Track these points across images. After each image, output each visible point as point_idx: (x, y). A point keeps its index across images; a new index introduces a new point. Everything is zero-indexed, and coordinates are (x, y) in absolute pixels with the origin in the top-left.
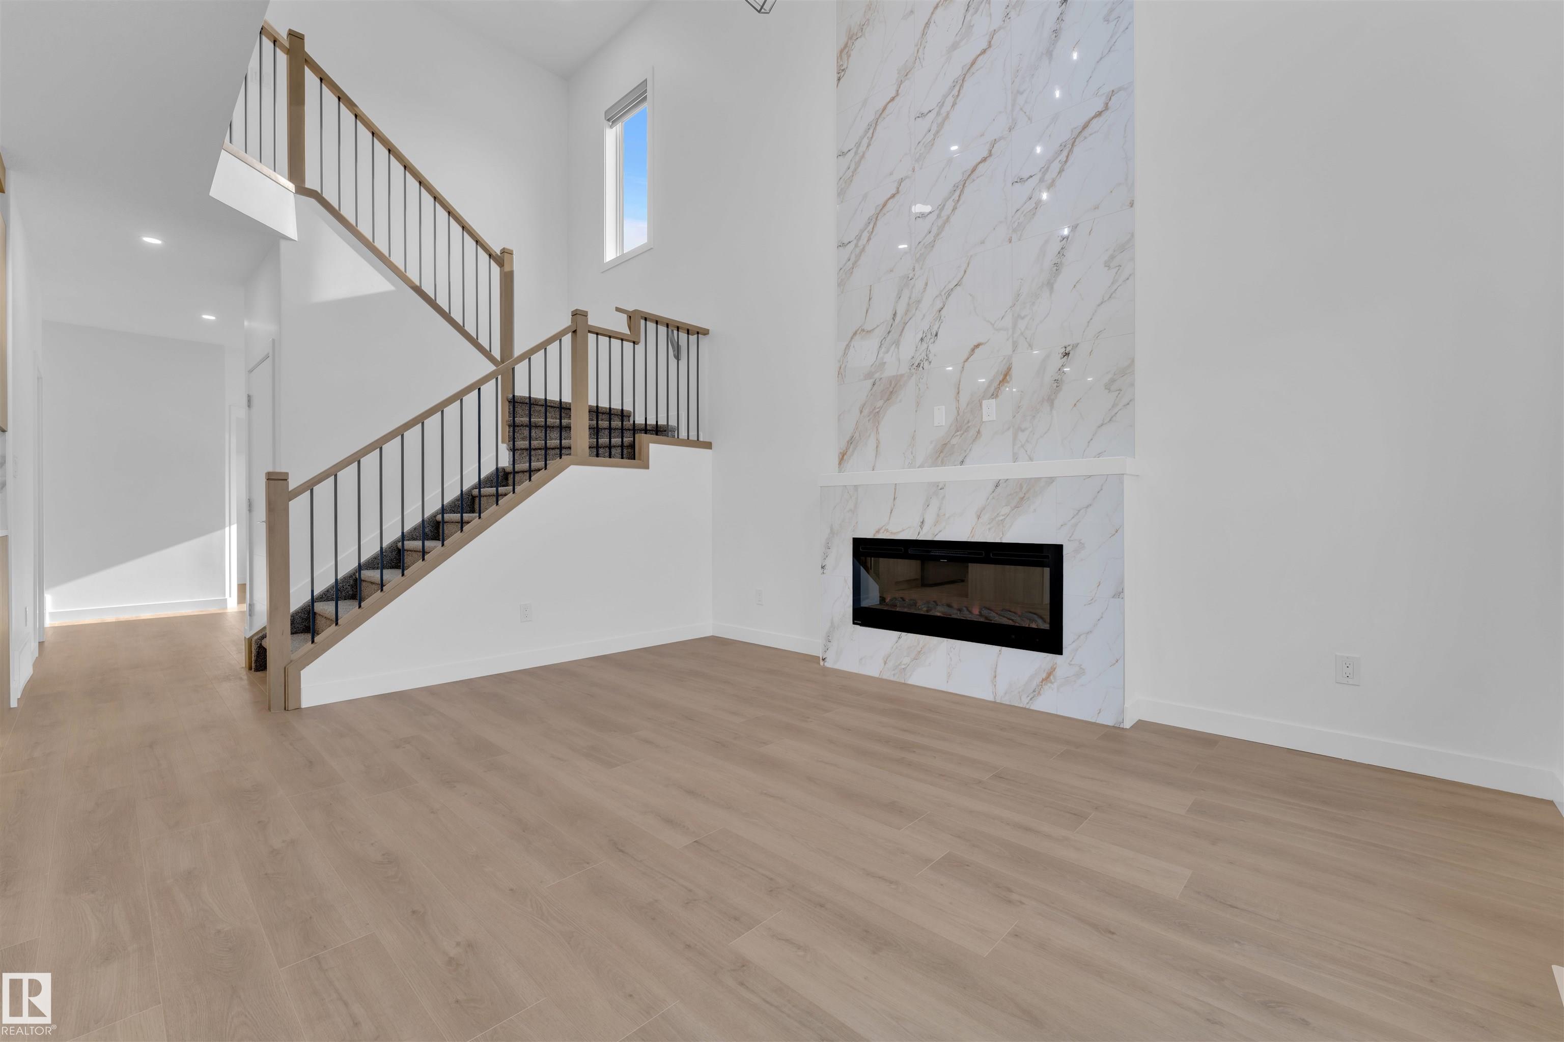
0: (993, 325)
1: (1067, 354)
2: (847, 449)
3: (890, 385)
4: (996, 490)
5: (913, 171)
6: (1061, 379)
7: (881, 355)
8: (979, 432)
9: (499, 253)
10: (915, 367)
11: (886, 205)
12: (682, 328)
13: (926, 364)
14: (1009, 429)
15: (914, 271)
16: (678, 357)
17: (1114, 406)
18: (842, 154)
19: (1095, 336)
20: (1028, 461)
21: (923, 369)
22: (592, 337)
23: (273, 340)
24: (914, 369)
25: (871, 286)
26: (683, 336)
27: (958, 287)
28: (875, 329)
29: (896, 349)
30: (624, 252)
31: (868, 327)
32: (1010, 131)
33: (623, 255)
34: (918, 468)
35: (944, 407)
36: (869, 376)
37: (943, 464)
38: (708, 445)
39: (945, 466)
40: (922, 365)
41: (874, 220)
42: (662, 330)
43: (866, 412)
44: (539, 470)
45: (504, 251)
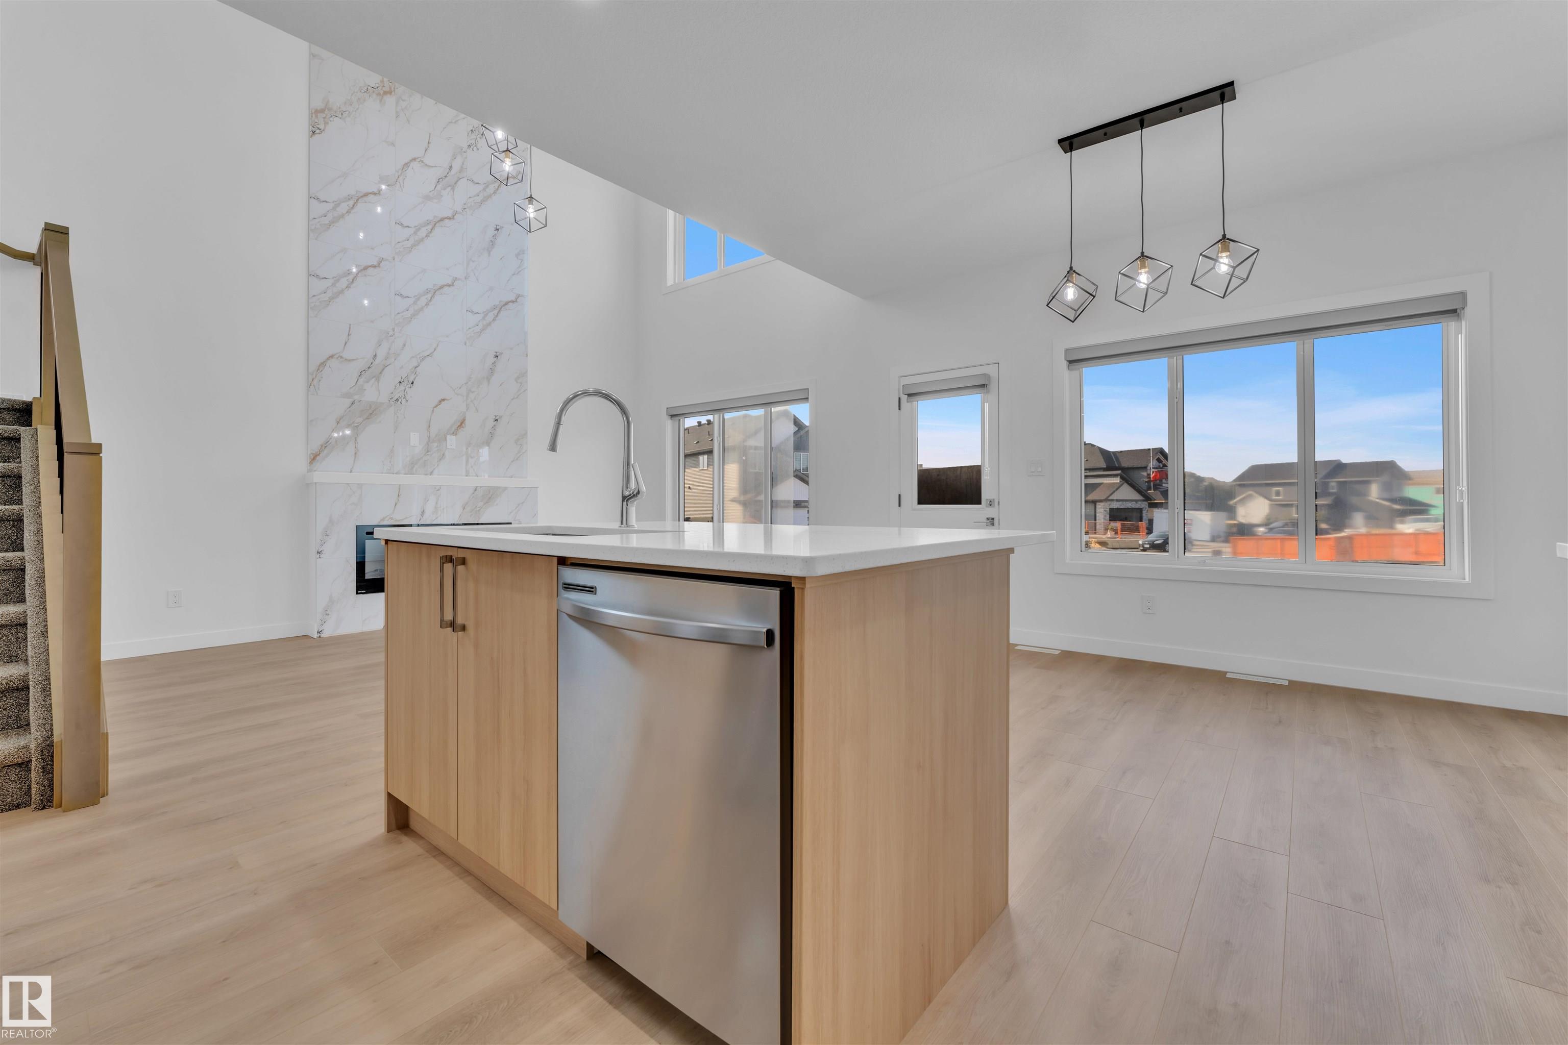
0: (454, 390)
1: (497, 420)
2: (319, 453)
3: (370, 408)
5: (393, 259)
6: (494, 433)
7: (360, 383)
8: (443, 455)
11: (367, 269)
13: (404, 401)
14: (463, 455)
15: (394, 330)
18: (315, 198)
19: (511, 414)
21: (401, 404)
24: (393, 401)
25: (350, 325)
27: (430, 357)
28: (353, 360)
29: (376, 383)
31: (345, 356)
32: (466, 279)
34: (393, 474)
35: (417, 433)
36: (348, 395)
37: (415, 472)
39: (415, 475)
40: (400, 401)
43: (344, 423)
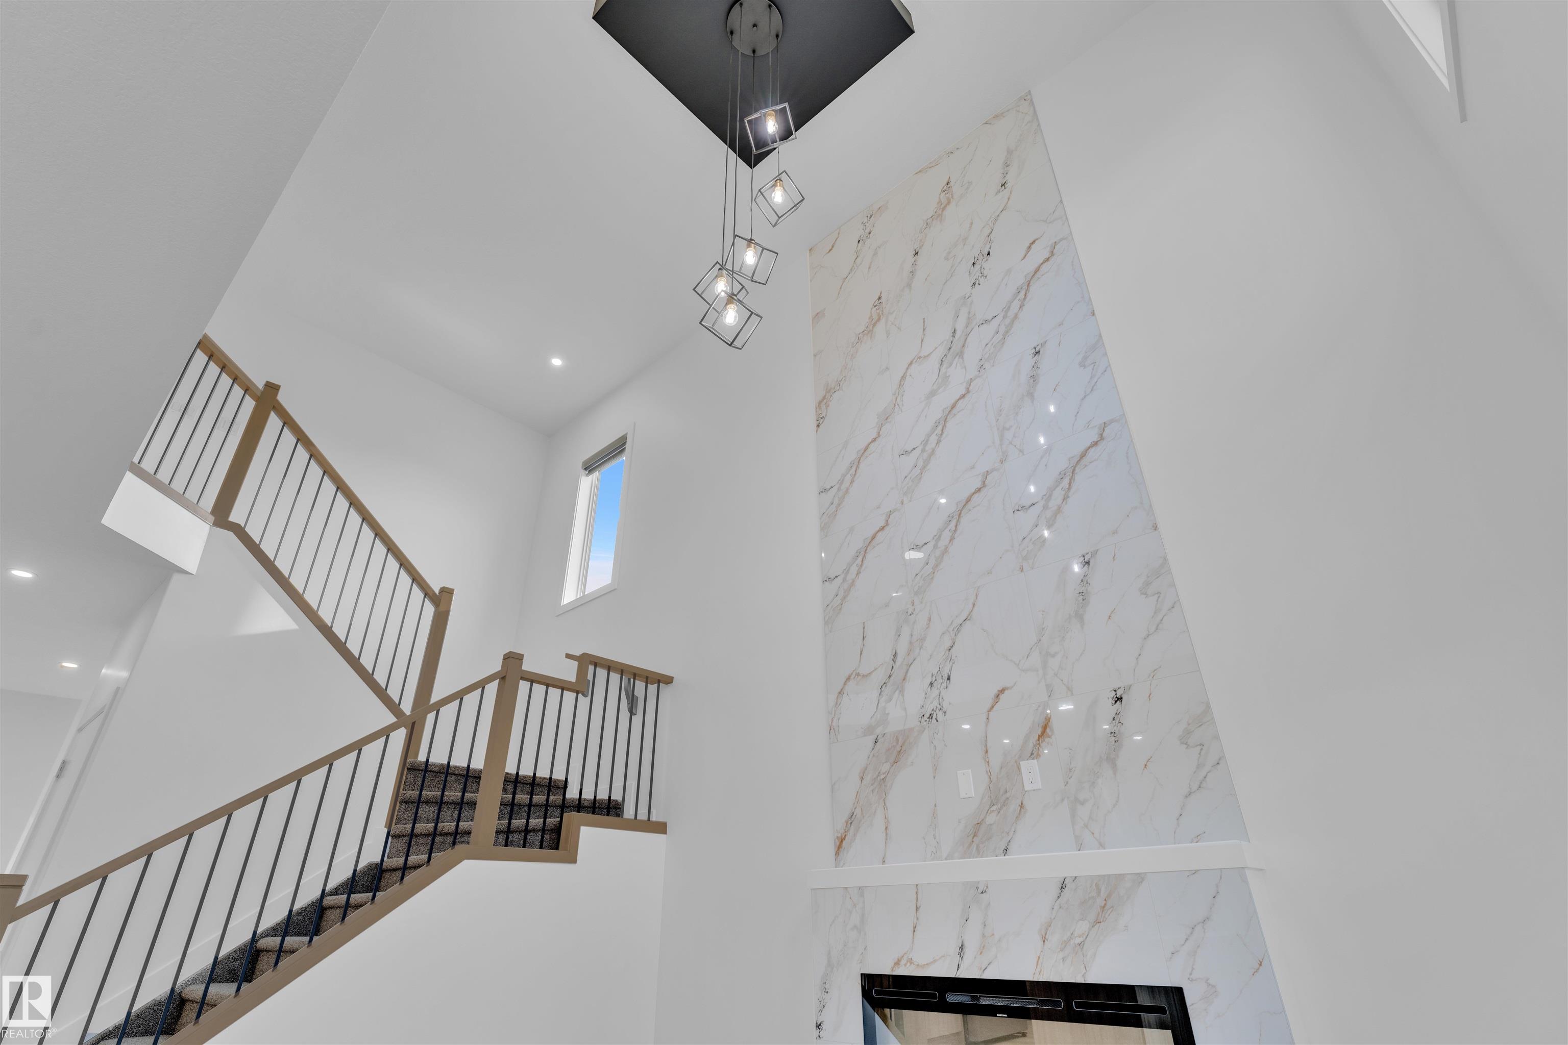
0: (1017, 665)
1: (1119, 699)
2: (846, 831)
3: (897, 743)
4: (1062, 894)
5: (902, 504)
6: (1119, 731)
7: (882, 704)
8: (1022, 805)
9: (437, 592)
10: (926, 719)
11: (875, 537)
12: (640, 676)
13: (940, 714)
14: (1063, 800)
15: (913, 605)
16: (632, 712)
17: (1199, 766)
18: (824, 491)
19: (1150, 675)
20: (1099, 849)
21: (937, 721)
22: (524, 686)
23: (118, 689)
24: (926, 721)
25: (864, 623)
26: (640, 686)
27: (967, 622)
28: (872, 672)
29: (901, 697)
30: (586, 593)
31: (863, 670)
32: (1002, 463)
33: (584, 596)
34: (946, 859)
35: (970, 770)
36: (869, 730)
37: (979, 853)
38: (661, 828)
39: (982, 857)
40: (934, 716)
41: (863, 552)
42: (615, 677)
43: (868, 778)
44: (419, 866)
45: (444, 590)
